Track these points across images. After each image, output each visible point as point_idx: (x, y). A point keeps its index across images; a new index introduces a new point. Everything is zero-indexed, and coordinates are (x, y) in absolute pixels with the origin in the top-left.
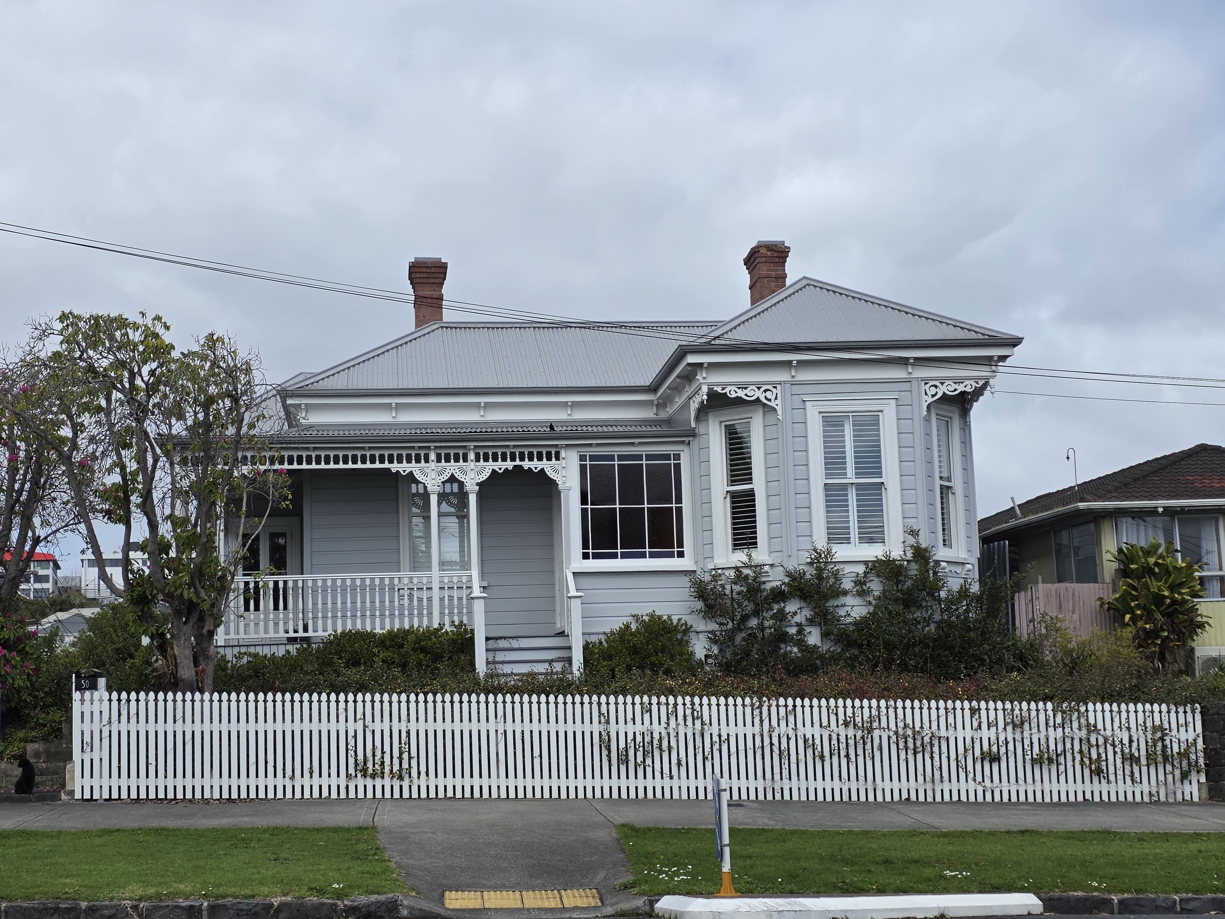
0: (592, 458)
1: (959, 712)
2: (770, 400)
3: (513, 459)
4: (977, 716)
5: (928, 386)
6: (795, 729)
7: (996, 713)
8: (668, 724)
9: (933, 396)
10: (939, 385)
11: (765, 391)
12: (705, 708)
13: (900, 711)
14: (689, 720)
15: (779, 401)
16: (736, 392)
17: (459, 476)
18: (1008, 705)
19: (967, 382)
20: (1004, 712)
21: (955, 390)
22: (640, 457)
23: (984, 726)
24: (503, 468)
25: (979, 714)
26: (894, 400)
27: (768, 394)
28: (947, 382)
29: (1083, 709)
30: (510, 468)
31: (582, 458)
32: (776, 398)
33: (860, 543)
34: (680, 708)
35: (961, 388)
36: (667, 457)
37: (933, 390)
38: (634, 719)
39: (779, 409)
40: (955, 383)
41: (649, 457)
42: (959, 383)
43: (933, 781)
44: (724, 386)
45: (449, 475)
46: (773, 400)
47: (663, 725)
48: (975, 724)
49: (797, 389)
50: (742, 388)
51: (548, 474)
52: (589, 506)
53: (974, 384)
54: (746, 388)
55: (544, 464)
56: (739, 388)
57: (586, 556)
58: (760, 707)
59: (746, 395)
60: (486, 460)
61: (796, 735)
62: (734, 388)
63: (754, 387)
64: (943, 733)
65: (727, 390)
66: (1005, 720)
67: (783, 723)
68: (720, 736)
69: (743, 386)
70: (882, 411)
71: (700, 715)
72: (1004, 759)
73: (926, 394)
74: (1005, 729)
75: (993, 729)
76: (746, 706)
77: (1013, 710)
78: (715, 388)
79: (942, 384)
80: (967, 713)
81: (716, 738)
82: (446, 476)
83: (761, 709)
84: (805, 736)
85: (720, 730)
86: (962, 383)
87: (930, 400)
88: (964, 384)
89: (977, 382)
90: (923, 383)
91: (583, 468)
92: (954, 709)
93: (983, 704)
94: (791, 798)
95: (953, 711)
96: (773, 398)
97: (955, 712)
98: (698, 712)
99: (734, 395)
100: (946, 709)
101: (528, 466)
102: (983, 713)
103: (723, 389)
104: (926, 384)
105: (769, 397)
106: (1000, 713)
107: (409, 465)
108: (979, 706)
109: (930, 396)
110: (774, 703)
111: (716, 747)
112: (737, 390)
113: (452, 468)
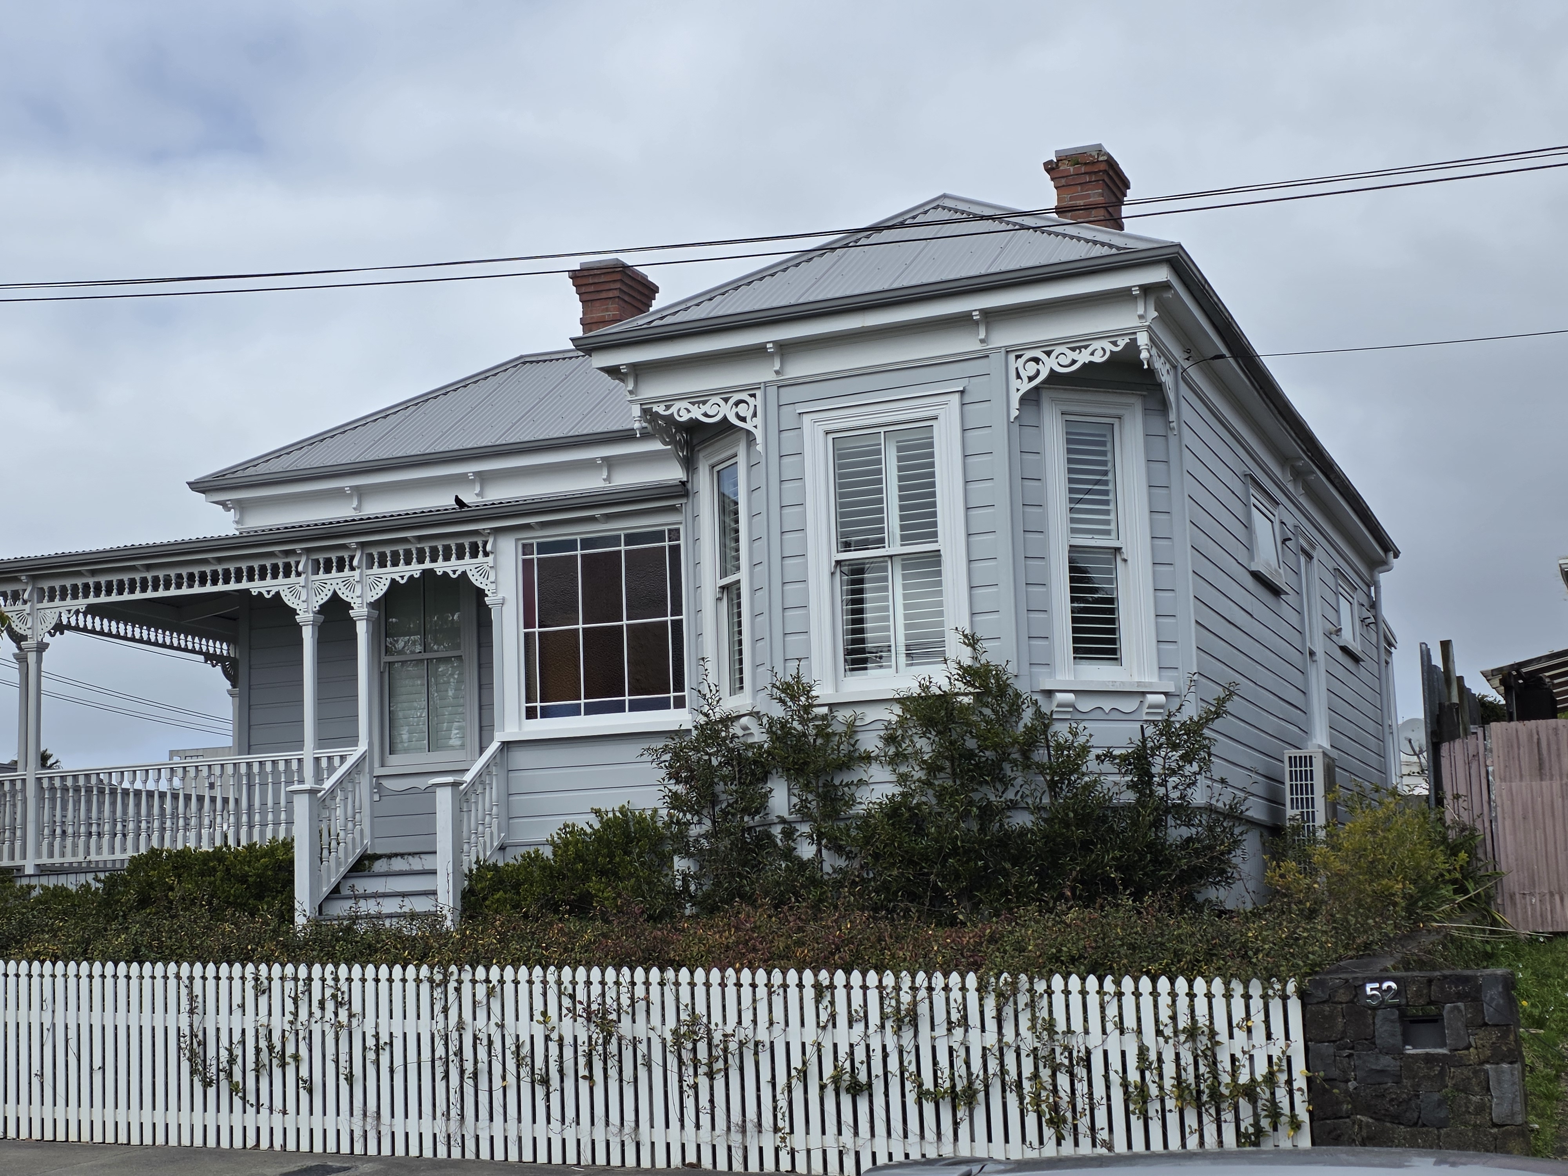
0: (543, 547)
1: (793, 992)
2: (743, 419)
3: (421, 561)
4: (825, 1002)
5: (1021, 361)
6: (501, 1026)
7: (865, 995)
8: (296, 1014)
9: (1031, 379)
10: (1043, 357)
11: (737, 404)
12: (356, 985)
13: (685, 991)
14: (330, 1006)
15: (758, 420)
16: (689, 411)
17: (345, 595)
18: (889, 979)
19: (1096, 345)
20: (881, 993)
21: (1074, 362)
22: (615, 541)
23: (842, 1019)
24: (407, 575)
25: (833, 995)
26: (957, 396)
27: (742, 410)
28: (1058, 350)
29: (1040, 986)
30: (417, 575)
31: (527, 549)
32: (755, 415)
33: (908, 665)
34: (316, 985)
35: (1083, 357)
36: (658, 536)
37: (1032, 367)
38: (243, 1006)
39: (758, 434)
40: (1073, 349)
41: (631, 539)
42: (1080, 348)
43: (744, 1131)
44: (669, 401)
45: (330, 594)
46: (748, 419)
47: (289, 1017)
48: (824, 1017)
49: (788, 395)
50: (699, 403)
51: (473, 579)
52: (537, 630)
53: (1109, 347)
54: (704, 403)
55: (466, 565)
56: (693, 404)
57: (531, 714)
58: (445, 982)
59: (706, 415)
60: (383, 565)
61: (503, 1037)
62: (685, 404)
63: (717, 399)
64: (763, 1035)
65: (673, 410)
66: (882, 1008)
67: (481, 1014)
68: (377, 1036)
69: (699, 399)
70: (935, 418)
71: (346, 998)
72: (878, 1087)
73: (1019, 376)
74: (883, 1027)
75: (859, 1027)
76: (421, 981)
77: (897, 988)
78: (655, 408)
79: (1048, 354)
80: (809, 993)
81: (371, 1042)
82: (324, 597)
83: (446, 987)
84: (518, 1037)
85: (377, 1024)
86: (1086, 347)
87: (1026, 386)
88: (1090, 349)
89: (1115, 344)
90: (1012, 356)
91: (527, 565)
92: (785, 986)
93: (840, 977)
94: (492, 1157)
95: (781, 991)
96: (749, 415)
97: (785, 991)
98: (343, 993)
99: (685, 417)
100: (769, 985)
101: (442, 570)
102: (840, 994)
103: (668, 408)
104: (1018, 357)
105: (742, 414)
106: (873, 996)
107: (275, 582)
108: (832, 979)
109: (1026, 380)
110: (466, 976)
111: (371, 1055)
112: (690, 407)
113: (334, 582)
